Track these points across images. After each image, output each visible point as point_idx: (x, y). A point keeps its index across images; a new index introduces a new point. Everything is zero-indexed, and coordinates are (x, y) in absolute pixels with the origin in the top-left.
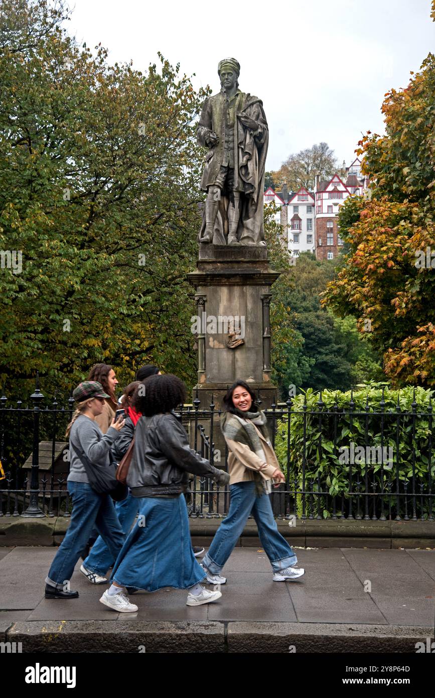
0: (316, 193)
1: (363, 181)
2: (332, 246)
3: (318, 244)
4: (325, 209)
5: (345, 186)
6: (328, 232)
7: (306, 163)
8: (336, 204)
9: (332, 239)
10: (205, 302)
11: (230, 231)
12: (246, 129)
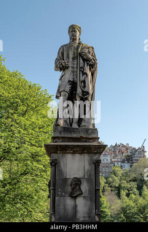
5: (108, 153)
6: (103, 167)
8: (105, 159)
10: (56, 164)
11: (74, 121)
12: (84, 60)
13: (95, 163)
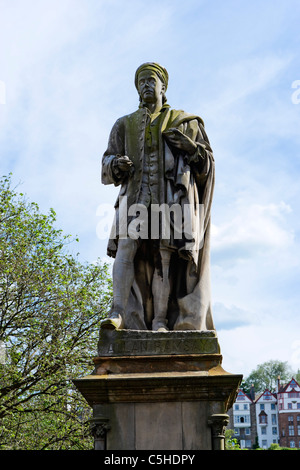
0: (278, 393)
3: (282, 434)
4: (286, 406)
6: (289, 425)
8: (294, 402)
9: (293, 431)
10: (106, 431)
11: (156, 315)
12: (176, 153)
13: (210, 427)
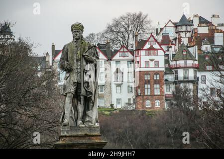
0: (135, 50)
1: (175, 39)
2: (149, 95)
3: (137, 93)
4: (143, 65)
5: (160, 45)
6: (146, 83)
7: (126, 24)
8: (152, 60)
9: (149, 90)
12: (87, 61)
